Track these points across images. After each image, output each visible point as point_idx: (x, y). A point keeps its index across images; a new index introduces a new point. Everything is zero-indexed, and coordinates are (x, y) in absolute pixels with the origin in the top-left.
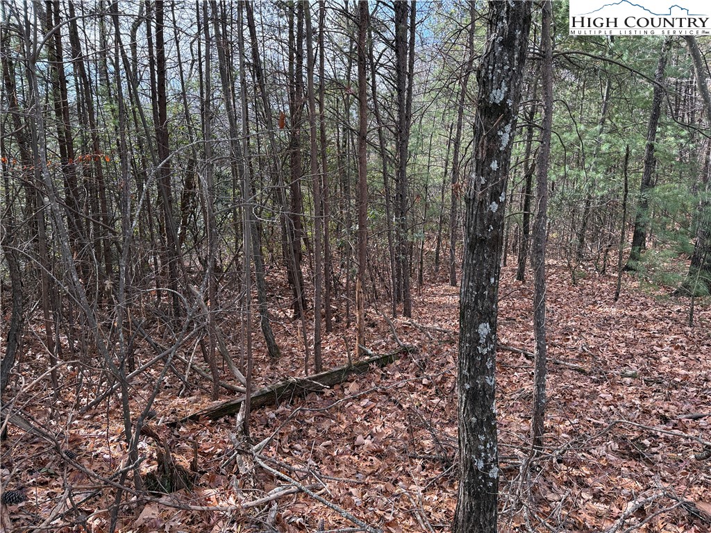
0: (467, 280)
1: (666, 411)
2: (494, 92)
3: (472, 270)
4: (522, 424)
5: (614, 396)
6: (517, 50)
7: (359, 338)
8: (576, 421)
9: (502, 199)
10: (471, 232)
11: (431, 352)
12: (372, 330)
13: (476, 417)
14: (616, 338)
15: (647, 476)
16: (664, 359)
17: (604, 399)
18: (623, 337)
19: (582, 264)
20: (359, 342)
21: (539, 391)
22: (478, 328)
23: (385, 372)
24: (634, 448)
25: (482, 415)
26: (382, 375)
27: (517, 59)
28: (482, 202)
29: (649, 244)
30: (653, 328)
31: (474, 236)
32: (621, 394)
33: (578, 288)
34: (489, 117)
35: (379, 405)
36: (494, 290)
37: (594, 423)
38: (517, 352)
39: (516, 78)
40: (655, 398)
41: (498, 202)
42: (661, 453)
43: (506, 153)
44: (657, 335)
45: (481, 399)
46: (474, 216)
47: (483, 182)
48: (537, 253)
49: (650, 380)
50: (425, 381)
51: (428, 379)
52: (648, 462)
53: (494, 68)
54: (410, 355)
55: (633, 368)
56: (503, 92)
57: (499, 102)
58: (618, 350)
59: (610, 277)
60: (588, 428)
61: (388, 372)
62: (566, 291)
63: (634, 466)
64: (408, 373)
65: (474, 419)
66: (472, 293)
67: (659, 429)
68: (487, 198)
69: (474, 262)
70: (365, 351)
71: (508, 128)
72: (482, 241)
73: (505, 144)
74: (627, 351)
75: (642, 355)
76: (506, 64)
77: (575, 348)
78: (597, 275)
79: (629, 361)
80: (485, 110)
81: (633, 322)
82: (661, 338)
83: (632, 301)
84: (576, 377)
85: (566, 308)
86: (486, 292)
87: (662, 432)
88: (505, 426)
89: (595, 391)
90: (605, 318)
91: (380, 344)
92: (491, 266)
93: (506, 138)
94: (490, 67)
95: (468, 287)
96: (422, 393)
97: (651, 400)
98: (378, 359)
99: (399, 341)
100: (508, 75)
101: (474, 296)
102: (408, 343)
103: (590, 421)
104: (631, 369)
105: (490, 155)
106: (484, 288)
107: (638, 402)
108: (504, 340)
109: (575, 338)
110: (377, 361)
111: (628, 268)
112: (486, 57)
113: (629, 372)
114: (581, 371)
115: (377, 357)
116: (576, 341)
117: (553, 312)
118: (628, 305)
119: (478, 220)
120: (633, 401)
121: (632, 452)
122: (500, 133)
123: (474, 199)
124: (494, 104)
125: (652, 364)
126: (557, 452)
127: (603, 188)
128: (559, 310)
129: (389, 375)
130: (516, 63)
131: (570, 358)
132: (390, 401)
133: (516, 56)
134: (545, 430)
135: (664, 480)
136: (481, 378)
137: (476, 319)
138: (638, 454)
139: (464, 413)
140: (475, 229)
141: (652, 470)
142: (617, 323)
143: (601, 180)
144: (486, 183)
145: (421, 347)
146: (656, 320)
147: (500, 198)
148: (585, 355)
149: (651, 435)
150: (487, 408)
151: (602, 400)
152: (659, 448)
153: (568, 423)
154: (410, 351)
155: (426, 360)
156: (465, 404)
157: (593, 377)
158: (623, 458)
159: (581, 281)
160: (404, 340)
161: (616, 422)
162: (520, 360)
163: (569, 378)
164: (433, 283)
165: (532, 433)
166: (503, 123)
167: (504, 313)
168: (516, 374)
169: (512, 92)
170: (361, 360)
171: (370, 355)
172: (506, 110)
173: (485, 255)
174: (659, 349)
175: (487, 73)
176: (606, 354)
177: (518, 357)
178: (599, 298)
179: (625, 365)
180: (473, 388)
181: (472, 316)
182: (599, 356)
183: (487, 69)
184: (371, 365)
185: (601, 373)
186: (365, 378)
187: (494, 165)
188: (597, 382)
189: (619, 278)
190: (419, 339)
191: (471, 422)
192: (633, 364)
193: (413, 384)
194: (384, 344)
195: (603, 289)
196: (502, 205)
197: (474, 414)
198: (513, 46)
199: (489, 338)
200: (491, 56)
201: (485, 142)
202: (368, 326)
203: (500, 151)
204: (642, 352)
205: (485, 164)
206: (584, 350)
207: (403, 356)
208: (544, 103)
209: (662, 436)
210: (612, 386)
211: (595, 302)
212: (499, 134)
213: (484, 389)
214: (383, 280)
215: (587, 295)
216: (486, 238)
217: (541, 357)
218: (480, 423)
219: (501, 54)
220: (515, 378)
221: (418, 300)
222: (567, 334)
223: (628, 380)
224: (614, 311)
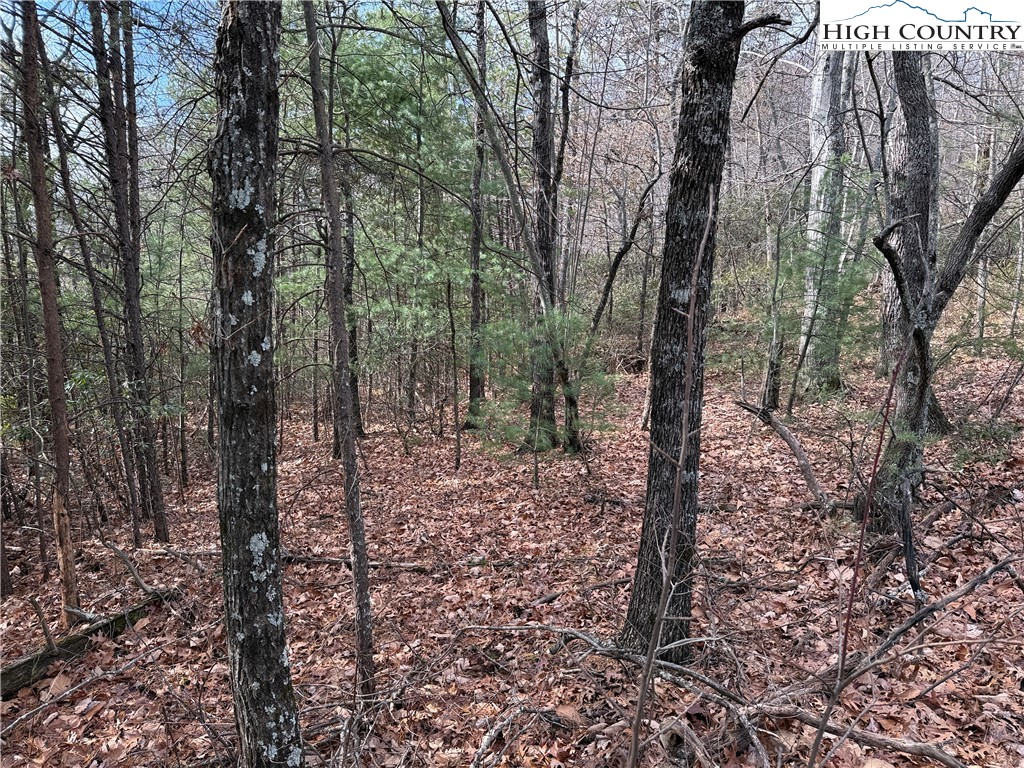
0: (226, 471)
1: (519, 600)
2: (235, 192)
3: (231, 455)
4: (346, 668)
5: (461, 595)
6: (262, 137)
7: (66, 594)
8: (416, 642)
9: (265, 346)
10: (224, 397)
11: (203, 591)
12: (93, 576)
13: (258, 680)
14: (460, 518)
15: (503, 692)
16: (514, 533)
17: (451, 602)
18: (467, 514)
19: (415, 427)
20: (68, 603)
21: (361, 613)
22: (249, 544)
23: (122, 642)
24: (487, 659)
25: (268, 674)
26: (117, 649)
27: (264, 149)
28: (235, 353)
29: (488, 395)
30: (499, 497)
31: (230, 404)
32: (469, 591)
33: (412, 459)
34: (231, 228)
35: (111, 703)
36: (269, 482)
37: (439, 640)
38: (335, 563)
39: (266, 176)
40: (507, 585)
41: (260, 351)
42: (517, 655)
43: (263, 280)
44: (504, 505)
45: (263, 650)
46: (226, 373)
47: (234, 322)
48: (342, 419)
49: (502, 564)
50: (194, 641)
51: (200, 637)
52: (504, 673)
53: (231, 158)
54: (167, 604)
55: (482, 552)
56: (248, 193)
57: (243, 207)
58: (464, 533)
59: (449, 439)
60: (432, 648)
61: (127, 642)
62: (397, 466)
63: (488, 684)
64: (164, 636)
65: (255, 685)
66: (235, 491)
67: (513, 625)
68: (242, 346)
69: (234, 442)
70: (79, 617)
71: (262, 245)
72: (243, 410)
73: (260, 267)
74: (474, 532)
75: (489, 534)
76: (249, 155)
77: (412, 541)
78: (435, 439)
79: (476, 544)
80: (224, 218)
81: (478, 494)
82: (508, 508)
83: (475, 467)
84: (415, 580)
85: (399, 488)
86: (257, 487)
87: (516, 630)
88: (323, 677)
89: (439, 594)
90: (446, 494)
91: (109, 598)
92: (261, 447)
93: (260, 260)
94: (225, 157)
95: (228, 483)
96: (191, 663)
97: (502, 590)
98: (107, 624)
99: (145, 585)
100: (252, 170)
101: (238, 494)
102: (162, 586)
103: (434, 638)
104: (478, 554)
105: (241, 282)
106: (253, 480)
107: (488, 596)
108: (317, 550)
109: (412, 526)
110: (105, 627)
111: (468, 426)
112: (217, 142)
113: (477, 560)
114: (421, 571)
115: (105, 621)
116: (413, 530)
117: (383, 496)
118: (471, 473)
119: (233, 378)
120: (483, 595)
121: (485, 666)
122: (251, 252)
123: (223, 347)
124: (237, 209)
125: (501, 543)
126: (394, 695)
127: (429, 329)
128: (391, 492)
129: (129, 646)
130: (262, 154)
131: (406, 555)
132: (132, 689)
133: (262, 145)
134: (377, 667)
135: (522, 691)
136: (261, 618)
137: (245, 530)
138: (492, 666)
139: (239, 680)
140: (229, 392)
141: (508, 683)
142: (460, 497)
143: (426, 318)
144: (239, 325)
145: (185, 587)
146: (502, 486)
147: (263, 345)
148: (425, 548)
149: (506, 636)
150: (273, 661)
151: (448, 604)
152: (514, 650)
153: (406, 649)
154: (166, 599)
155: (194, 607)
156: (240, 664)
157: (436, 576)
158: (475, 677)
159: (416, 449)
160: (156, 582)
161: (465, 630)
162: (341, 573)
163: (407, 584)
164: (206, 480)
165: (359, 677)
166: (253, 238)
167: (317, 508)
168: (335, 595)
169: (262, 194)
170: (72, 633)
171: (91, 621)
172: (256, 219)
173: (249, 430)
174: (507, 522)
175: (220, 164)
176: (450, 541)
177: (337, 570)
178: (438, 469)
179: (472, 551)
180: (250, 637)
181: (239, 527)
182: (441, 545)
183: (221, 160)
184: (94, 638)
185: (444, 568)
186: (81, 663)
187: (248, 298)
188: (441, 581)
189: (458, 440)
190: (183, 575)
191: (251, 691)
192: (481, 548)
193: (173, 652)
194: (118, 596)
195: (442, 457)
196: (267, 356)
197: (255, 677)
198: (256, 130)
199: (267, 555)
200: (225, 141)
201: (230, 264)
202: (87, 571)
203: (254, 278)
204: (489, 530)
205: (234, 295)
206: (423, 541)
207: (153, 608)
208: (328, 214)
209: (517, 634)
210: (458, 583)
211: (434, 474)
212: (249, 253)
213: (266, 634)
214: (113, 487)
215: (424, 466)
216: (248, 405)
217: (360, 564)
218: (266, 688)
219: (240, 139)
220: (334, 602)
221: (181, 512)
222: (401, 524)
223: (476, 570)
224: (456, 482)
